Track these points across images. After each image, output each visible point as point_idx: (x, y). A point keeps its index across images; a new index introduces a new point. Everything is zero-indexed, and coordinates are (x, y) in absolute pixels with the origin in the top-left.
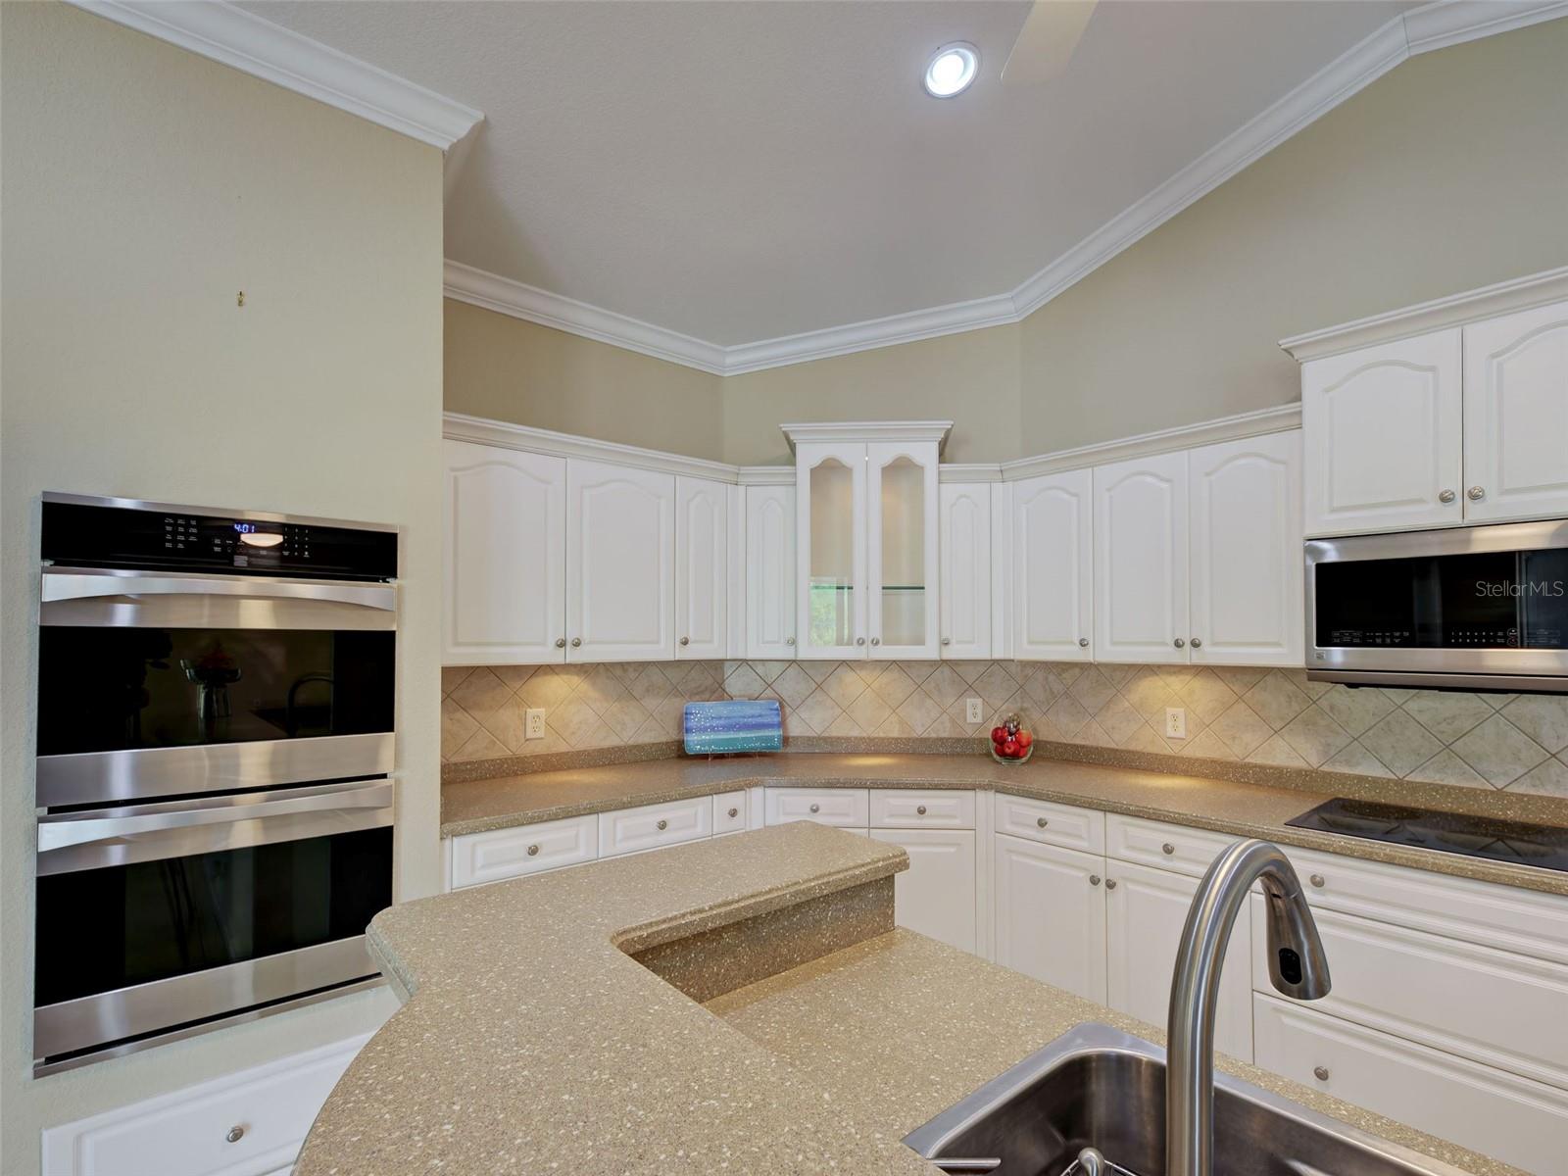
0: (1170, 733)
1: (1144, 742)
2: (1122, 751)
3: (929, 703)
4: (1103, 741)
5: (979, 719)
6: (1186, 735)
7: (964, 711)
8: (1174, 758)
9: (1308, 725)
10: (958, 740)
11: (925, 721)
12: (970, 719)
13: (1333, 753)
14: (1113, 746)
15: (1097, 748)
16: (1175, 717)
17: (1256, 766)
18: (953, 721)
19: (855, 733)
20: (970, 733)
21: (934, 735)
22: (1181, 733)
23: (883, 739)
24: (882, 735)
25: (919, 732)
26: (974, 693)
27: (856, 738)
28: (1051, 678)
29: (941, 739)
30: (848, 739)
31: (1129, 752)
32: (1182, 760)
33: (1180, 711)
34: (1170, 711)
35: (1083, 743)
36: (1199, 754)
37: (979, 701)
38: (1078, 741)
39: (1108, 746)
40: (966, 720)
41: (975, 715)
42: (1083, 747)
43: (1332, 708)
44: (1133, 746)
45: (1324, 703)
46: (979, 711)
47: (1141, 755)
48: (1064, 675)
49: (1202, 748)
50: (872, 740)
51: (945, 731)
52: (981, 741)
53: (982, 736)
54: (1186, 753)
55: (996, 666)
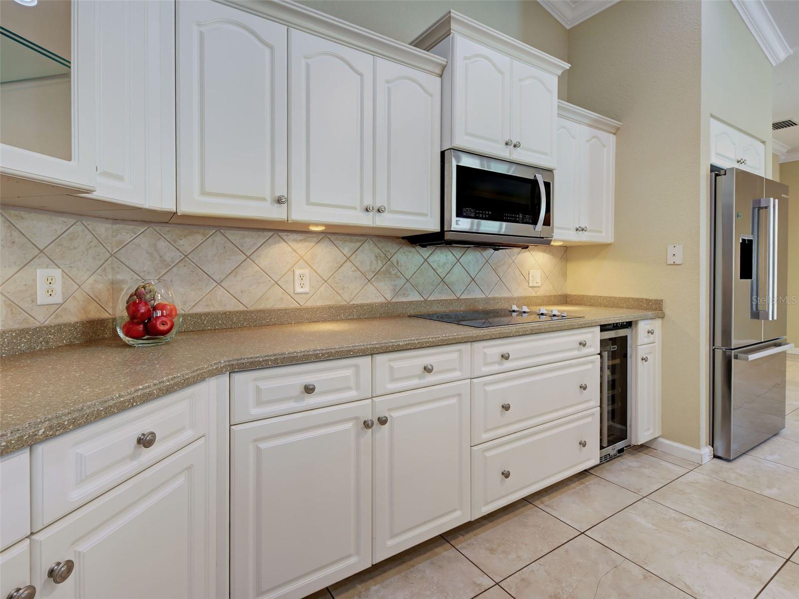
0: (299, 290)
1: (275, 300)
2: (252, 312)
4: (232, 306)
5: (58, 298)
6: (310, 290)
7: (32, 287)
8: (300, 310)
9: (386, 274)
10: (22, 332)
12: (42, 299)
13: (398, 290)
14: (241, 308)
15: (225, 313)
16: (301, 277)
17: (358, 306)
18: (11, 305)
20: (41, 319)
22: (306, 289)
26: (47, 260)
28: (162, 244)
31: (260, 311)
32: (306, 310)
33: (306, 271)
34: (298, 272)
35: (206, 310)
36: (319, 303)
37: (57, 273)
39: (236, 309)
40: (34, 301)
41: (50, 292)
42: (207, 314)
43: (398, 262)
44: (261, 307)
45: (394, 259)
46: (58, 286)
47: (271, 312)
48: (181, 242)
49: (321, 298)
52: (59, 328)
53: (60, 321)
54: (310, 304)
55: (79, 228)
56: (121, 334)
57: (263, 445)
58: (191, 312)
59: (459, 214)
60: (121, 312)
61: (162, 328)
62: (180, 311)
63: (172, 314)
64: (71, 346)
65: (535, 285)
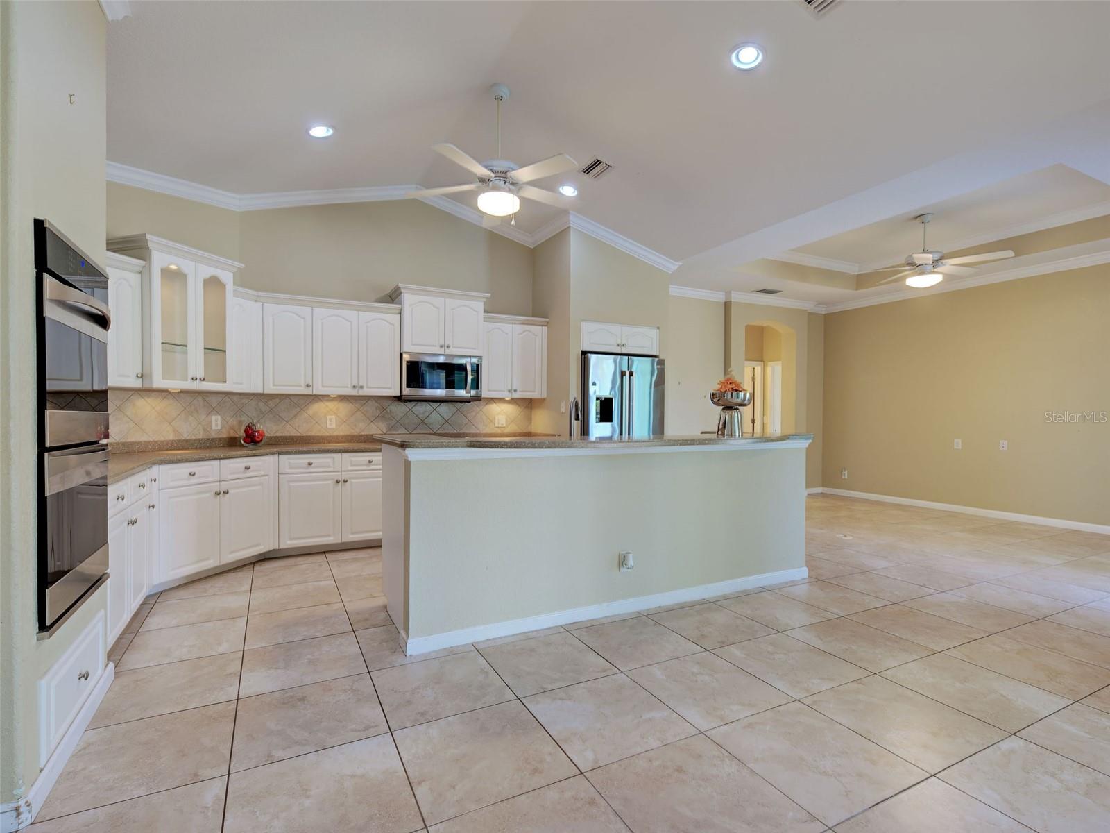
0: (328, 426)
1: (315, 432)
2: (304, 437)
3: (191, 418)
4: (293, 433)
5: (219, 427)
7: (211, 422)
8: (330, 436)
9: (383, 418)
10: (208, 439)
11: (190, 429)
12: (214, 427)
14: (299, 435)
15: (290, 437)
16: (331, 420)
17: (364, 435)
18: (204, 430)
19: (144, 438)
20: (214, 435)
21: (193, 438)
22: (334, 426)
23: (163, 442)
24: (162, 439)
25: (186, 436)
26: (216, 412)
27: (145, 442)
28: (261, 404)
29: (199, 439)
30: (139, 443)
32: (334, 437)
33: (333, 417)
34: (328, 417)
35: (281, 435)
36: (341, 434)
37: (219, 417)
38: (278, 434)
39: (295, 435)
40: (211, 428)
41: (217, 425)
42: (281, 437)
43: (390, 411)
44: (309, 434)
45: (388, 410)
46: (219, 423)
47: (314, 437)
49: (344, 431)
50: (156, 442)
51: (200, 435)
52: (220, 439)
53: (220, 436)
54: (336, 434)
55: (227, 398)
56: (242, 442)
57: (292, 484)
58: (275, 435)
59: (408, 386)
60: (242, 434)
61: (257, 439)
62: (267, 434)
63: (262, 435)
64: (223, 446)
65: (500, 425)
